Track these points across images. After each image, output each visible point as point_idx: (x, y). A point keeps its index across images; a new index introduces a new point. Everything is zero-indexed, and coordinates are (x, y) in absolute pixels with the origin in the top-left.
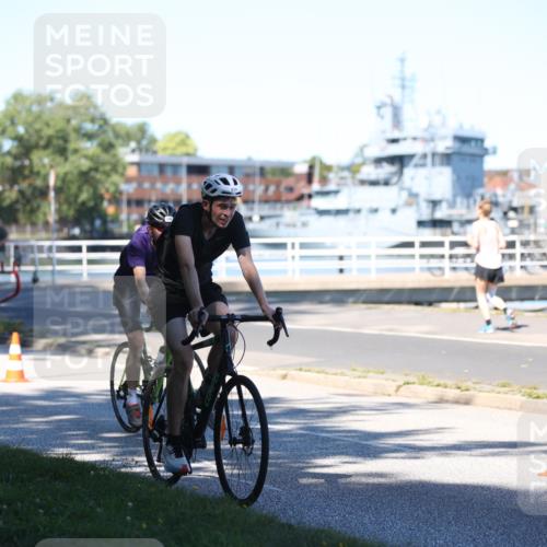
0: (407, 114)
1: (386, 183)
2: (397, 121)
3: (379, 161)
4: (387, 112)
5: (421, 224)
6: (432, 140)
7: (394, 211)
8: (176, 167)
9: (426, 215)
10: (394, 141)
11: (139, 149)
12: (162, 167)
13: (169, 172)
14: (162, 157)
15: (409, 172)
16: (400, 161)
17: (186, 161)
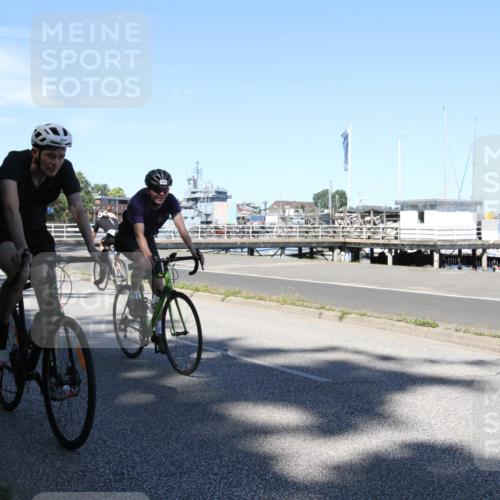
0: (199, 183)
1: (190, 208)
2: (195, 185)
3: (188, 200)
4: (192, 182)
5: (202, 223)
6: (207, 192)
7: (193, 218)
8: (115, 201)
9: (204, 219)
10: (194, 193)
11: (102, 194)
12: (110, 201)
13: (112, 202)
14: (110, 197)
15: (199, 204)
16: (196, 200)
17: (118, 198)
